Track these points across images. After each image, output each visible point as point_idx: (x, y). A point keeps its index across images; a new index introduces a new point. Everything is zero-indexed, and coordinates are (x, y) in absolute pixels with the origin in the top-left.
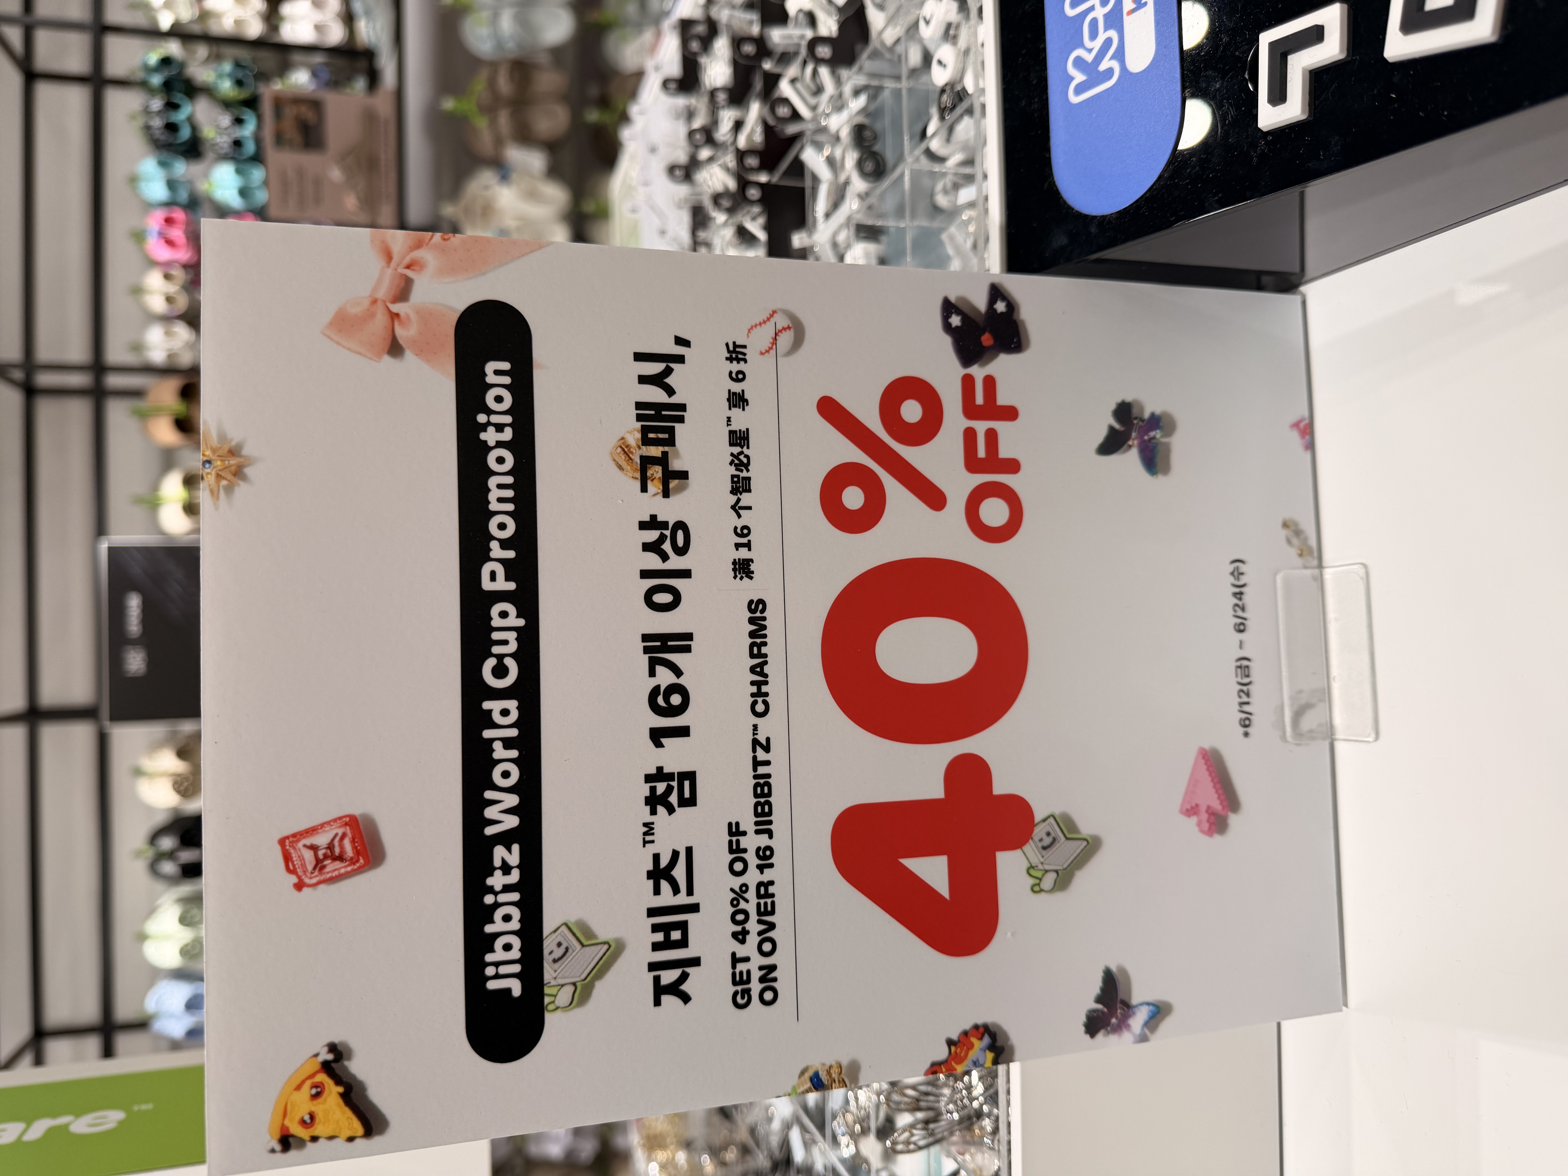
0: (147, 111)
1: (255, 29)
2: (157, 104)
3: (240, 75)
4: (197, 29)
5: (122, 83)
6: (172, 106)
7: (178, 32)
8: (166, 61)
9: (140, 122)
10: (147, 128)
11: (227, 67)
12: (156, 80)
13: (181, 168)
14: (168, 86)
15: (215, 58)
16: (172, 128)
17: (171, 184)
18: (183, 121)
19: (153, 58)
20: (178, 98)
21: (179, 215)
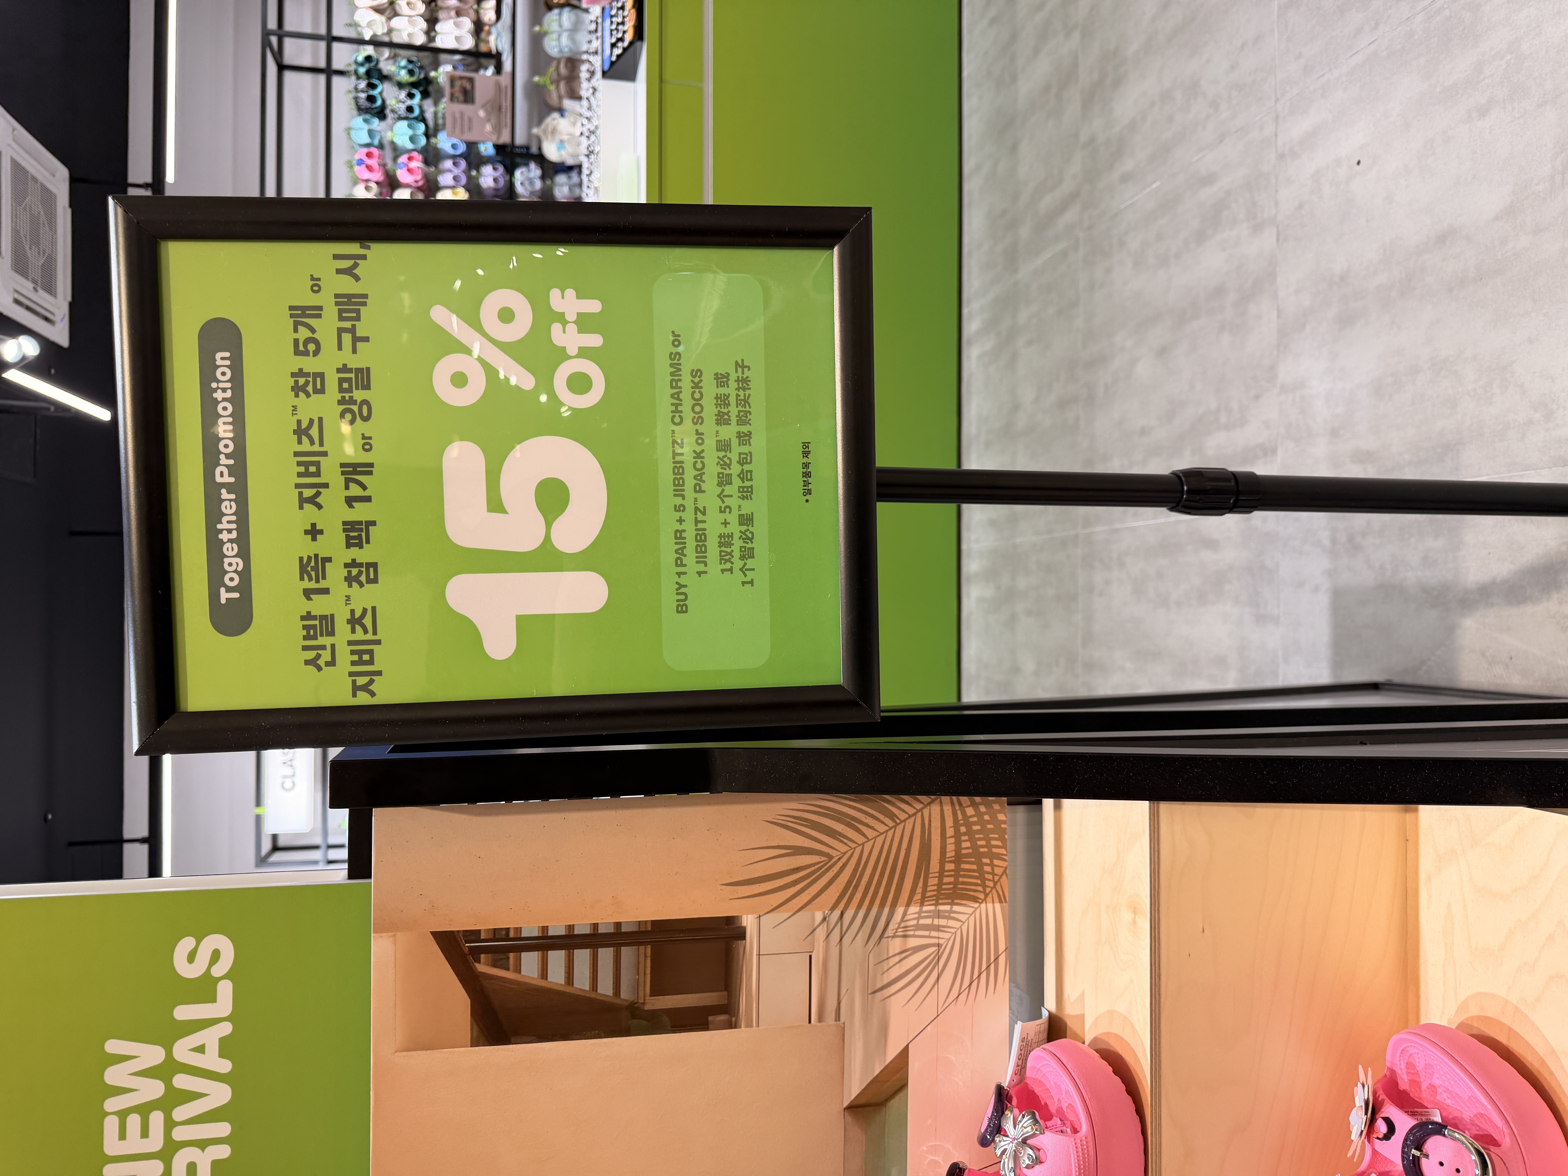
0: (356, 89)
1: (420, 39)
2: (363, 85)
3: (410, 66)
4: (386, 39)
5: (341, 73)
6: (372, 86)
7: (375, 42)
8: (368, 59)
9: (352, 95)
10: (356, 99)
11: (404, 63)
12: (362, 70)
13: (376, 123)
14: (368, 73)
15: (394, 58)
16: (371, 99)
17: (371, 133)
18: (377, 94)
19: (361, 58)
20: (375, 81)
21: (375, 151)
